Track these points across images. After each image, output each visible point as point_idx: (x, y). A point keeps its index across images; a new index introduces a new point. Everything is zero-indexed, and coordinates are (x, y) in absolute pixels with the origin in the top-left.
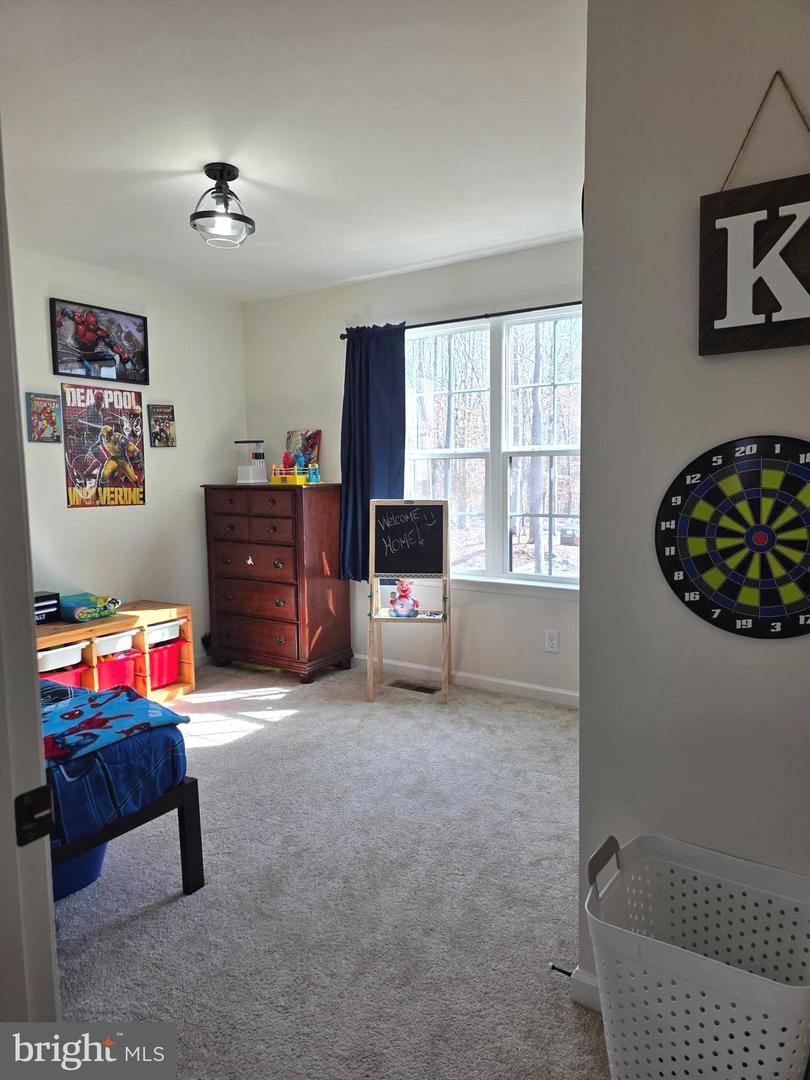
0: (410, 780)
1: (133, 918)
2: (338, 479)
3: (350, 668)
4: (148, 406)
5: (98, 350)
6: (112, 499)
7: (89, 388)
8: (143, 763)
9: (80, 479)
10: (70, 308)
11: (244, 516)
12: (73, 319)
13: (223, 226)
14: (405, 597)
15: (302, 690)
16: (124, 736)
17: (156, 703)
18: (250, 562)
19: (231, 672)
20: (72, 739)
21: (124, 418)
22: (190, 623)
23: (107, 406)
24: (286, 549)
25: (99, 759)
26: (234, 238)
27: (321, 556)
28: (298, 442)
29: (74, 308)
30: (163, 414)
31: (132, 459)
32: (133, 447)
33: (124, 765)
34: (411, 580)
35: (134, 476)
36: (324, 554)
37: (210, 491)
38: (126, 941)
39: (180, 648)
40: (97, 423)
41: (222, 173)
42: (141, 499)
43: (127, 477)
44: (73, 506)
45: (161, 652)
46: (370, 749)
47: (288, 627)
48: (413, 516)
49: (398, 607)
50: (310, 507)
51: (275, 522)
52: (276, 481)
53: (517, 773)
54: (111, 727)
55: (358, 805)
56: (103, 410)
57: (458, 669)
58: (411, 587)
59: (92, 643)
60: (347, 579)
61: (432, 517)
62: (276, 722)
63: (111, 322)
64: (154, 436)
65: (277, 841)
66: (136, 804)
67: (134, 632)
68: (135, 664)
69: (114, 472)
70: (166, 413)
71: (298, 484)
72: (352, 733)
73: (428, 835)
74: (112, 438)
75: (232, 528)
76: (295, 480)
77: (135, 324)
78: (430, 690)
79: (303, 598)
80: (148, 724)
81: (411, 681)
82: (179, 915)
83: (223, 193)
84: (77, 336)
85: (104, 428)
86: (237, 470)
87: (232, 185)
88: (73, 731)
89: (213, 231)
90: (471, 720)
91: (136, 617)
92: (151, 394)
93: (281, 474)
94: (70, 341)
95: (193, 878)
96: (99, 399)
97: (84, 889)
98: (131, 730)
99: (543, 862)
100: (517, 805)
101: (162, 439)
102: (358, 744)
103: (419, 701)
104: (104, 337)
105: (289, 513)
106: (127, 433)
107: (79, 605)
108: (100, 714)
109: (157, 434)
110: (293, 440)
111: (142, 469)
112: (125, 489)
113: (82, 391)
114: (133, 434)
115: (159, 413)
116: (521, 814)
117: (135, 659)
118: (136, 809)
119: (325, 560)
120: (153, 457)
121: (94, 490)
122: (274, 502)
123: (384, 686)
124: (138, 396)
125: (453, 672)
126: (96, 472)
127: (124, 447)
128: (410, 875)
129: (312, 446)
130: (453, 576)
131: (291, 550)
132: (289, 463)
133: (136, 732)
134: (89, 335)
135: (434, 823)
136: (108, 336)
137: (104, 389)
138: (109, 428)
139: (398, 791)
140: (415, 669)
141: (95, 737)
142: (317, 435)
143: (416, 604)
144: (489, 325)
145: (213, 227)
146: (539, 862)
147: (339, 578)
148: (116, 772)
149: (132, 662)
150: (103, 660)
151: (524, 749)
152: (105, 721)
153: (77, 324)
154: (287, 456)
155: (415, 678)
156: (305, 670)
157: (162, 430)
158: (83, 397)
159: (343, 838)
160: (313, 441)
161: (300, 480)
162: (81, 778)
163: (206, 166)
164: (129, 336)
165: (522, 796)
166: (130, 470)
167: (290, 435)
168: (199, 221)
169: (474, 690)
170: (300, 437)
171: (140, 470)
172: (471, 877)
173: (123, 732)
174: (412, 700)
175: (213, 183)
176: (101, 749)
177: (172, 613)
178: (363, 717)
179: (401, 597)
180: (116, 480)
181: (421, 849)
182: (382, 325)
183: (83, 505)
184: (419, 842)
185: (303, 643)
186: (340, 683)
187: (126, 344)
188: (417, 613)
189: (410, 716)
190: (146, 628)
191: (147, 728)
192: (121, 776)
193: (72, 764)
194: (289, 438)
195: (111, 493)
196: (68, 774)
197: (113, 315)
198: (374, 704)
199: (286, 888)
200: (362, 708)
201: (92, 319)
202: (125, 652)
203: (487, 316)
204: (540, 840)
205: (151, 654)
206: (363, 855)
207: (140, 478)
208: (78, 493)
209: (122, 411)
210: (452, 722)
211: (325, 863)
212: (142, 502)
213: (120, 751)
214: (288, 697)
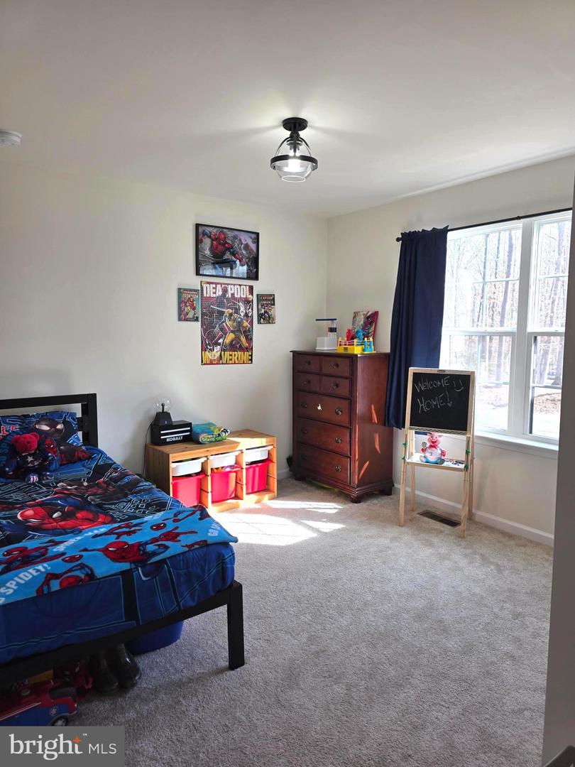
0: (420, 604)
1: (191, 680)
2: (388, 350)
3: (391, 494)
4: (257, 295)
5: (225, 257)
6: (231, 360)
7: (218, 283)
8: (199, 571)
9: (210, 346)
10: (208, 230)
11: (317, 374)
12: (210, 237)
13: (294, 166)
14: (434, 447)
15: (351, 508)
16: (187, 549)
17: (217, 523)
18: (319, 408)
19: (304, 486)
20: (151, 548)
21: (241, 304)
22: (275, 449)
23: (230, 296)
24: (343, 401)
25: (167, 565)
26: (301, 174)
27: (370, 409)
28: (361, 320)
29: (211, 229)
30: (267, 300)
31: (245, 332)
32: (246, 324)
33: (185, 571)
34: (440, 434)
35: (245, 344)
36: (373, 406)
37: (296, 354)
38: (181, 699)
39: (268, 466)
40: (223, 308)
41: (295, 125)
42: (250, 360)
43: (241, 345)
44: (205, 364)
45: (254, 468)
46: (393, 569)
47: (344, 459)
48: (444, 383)
49: (428, 454)
50: (363, 371)
51: (338, 380)
52: (340, 350)
53: (517, 616)
54: (180, 541)
55: (373, 619)
56: (228, 299)
57: (478, 508)
58: (440, 439)
59: (208, 459)
60: (391, 426)
61: (461, 385)
62: (326, 533)
63: (235, 237)
64: (260, 316)
65: (304, 637)
66: (193, 600)
67: (237, 453)
68: (236, 476)
69: (232, 341)
70: (269, 300)
71: (355, 353)
72: (381, 551)
73: (425, 661)
74: (232, 318)
75: (309, 382)
76: (354, 349)
77: (251, 238)
78: (452, 523)
79: (355, 438)
80: (205, 541)
81: (438, 513)
82: (221, 686)
83: (295, 141)
84: (212, 249)
85: (227, 311)
86: (316, 340)
87: (302, 134)
88: (154, 541)
89: (286, 169)
90: (483, 557)
91: (238, 443)
92: (260, 287)
93: (345, 345)
94: (207, 252)
95: (237, 658)
96: (225, 291)
97: (167, 647)
98: (192, 545)
99: (525, 712)
100: (510, 648)
101: (266, 318)
102: (384, 563)
103: (441, 532)
104: (230, 249)
105: (347, 374)
106: (242, 314)
107: (203, 432)
108: (177, 528)
109: (262, 315)
110: (358, 318)
111: (251, 339)
112: (239, 353)
113: (214, 286)
114: (246, 315)
115: (264, 300)
116: (513, 657)
117: (236, 472)
118: (193, 604)
119: (373, 411)
120: (259, 331)
121: (219, 353)
122: (337, 365)
123: (415, 514)
124: (251, 288)
125: (474, 511)
126: (221, 341)
127: (240, 324)
128: (402, 696)
129: (371, 323)
130: (476, 433)
131: (347, 402)
132: (351, 337)
133: (196, 546)
134: (220, 247)
135: (432, 650)
136: (232, 248)
137: (228, 284)
138: (231, 311)
139: (408, 612)
140: (443, 503)
141: (166, 548)
142: (376, 314)
143: (443, 453)
144: (521, 225)
145: (287, 166)
146: (521, 711)
147: (385, 425)
148: (178, 576)
149: (234, 474)
150: (216, 471)
151: (526, 593)
152: (178, 534)
153: (212, 240)
154: (349, 331)
155: (441, 510)
156: (355, 493)
157: (266, 312)
158: (214, 291)
159: (355, 647)
160: (372, 319)
161: (357, 350)
162: (153, 578)
163: (284, 121)
164: (247, 247)
165: (517, 640)
166: (243, 339)
167: (356, 315)
168: (278, 163)
169: (490, 528)
170: (363, 316)
171: (249, 339)
172: (454, 712)
173: (187, 546)
174: (435, 530)
175: (287, 133)
176: (168, 558)
177: (262, 441)
178: (393, 539)
179: (431, 446)
180: (233, 347)
181: (417, 673)
182: (429, 229)
183: (211, 363)
184: (416, 665)
185: (355, 472)
186: (381, 506)
187: (244, 252)
188: (443, 461)
189: (431, 545)
190: (244, 451)
191: (204, 544)
192: (182, 579)
193: (148, 567)
194: (355, 317)
195: (231, 355)
196: (143, 575)
197: (237, 233)
198: (404, 529)
199: (301, 683)
200: (394, 531)
201: (223, 236)
202: (231, 466)
203: (519, 218)
204: (526, 689)
205: (247, 469)
206: (367, 668)
207: (249, 344)
208: (209, 355)
209: (240, 299)
210: (466, 556)
211: (335, 667)
212: (250, 362)
213: (183, 560)
214: (341, 513)
